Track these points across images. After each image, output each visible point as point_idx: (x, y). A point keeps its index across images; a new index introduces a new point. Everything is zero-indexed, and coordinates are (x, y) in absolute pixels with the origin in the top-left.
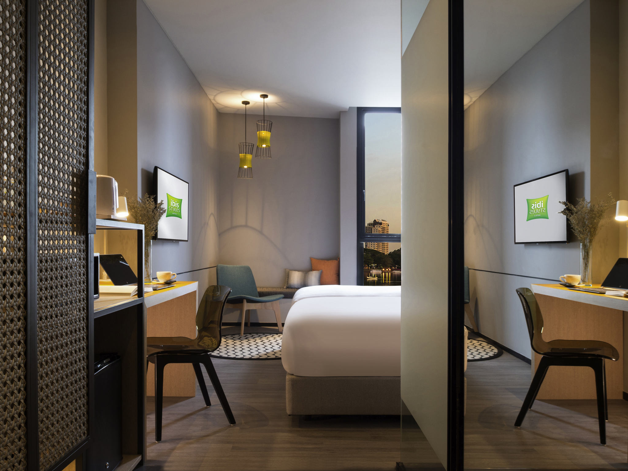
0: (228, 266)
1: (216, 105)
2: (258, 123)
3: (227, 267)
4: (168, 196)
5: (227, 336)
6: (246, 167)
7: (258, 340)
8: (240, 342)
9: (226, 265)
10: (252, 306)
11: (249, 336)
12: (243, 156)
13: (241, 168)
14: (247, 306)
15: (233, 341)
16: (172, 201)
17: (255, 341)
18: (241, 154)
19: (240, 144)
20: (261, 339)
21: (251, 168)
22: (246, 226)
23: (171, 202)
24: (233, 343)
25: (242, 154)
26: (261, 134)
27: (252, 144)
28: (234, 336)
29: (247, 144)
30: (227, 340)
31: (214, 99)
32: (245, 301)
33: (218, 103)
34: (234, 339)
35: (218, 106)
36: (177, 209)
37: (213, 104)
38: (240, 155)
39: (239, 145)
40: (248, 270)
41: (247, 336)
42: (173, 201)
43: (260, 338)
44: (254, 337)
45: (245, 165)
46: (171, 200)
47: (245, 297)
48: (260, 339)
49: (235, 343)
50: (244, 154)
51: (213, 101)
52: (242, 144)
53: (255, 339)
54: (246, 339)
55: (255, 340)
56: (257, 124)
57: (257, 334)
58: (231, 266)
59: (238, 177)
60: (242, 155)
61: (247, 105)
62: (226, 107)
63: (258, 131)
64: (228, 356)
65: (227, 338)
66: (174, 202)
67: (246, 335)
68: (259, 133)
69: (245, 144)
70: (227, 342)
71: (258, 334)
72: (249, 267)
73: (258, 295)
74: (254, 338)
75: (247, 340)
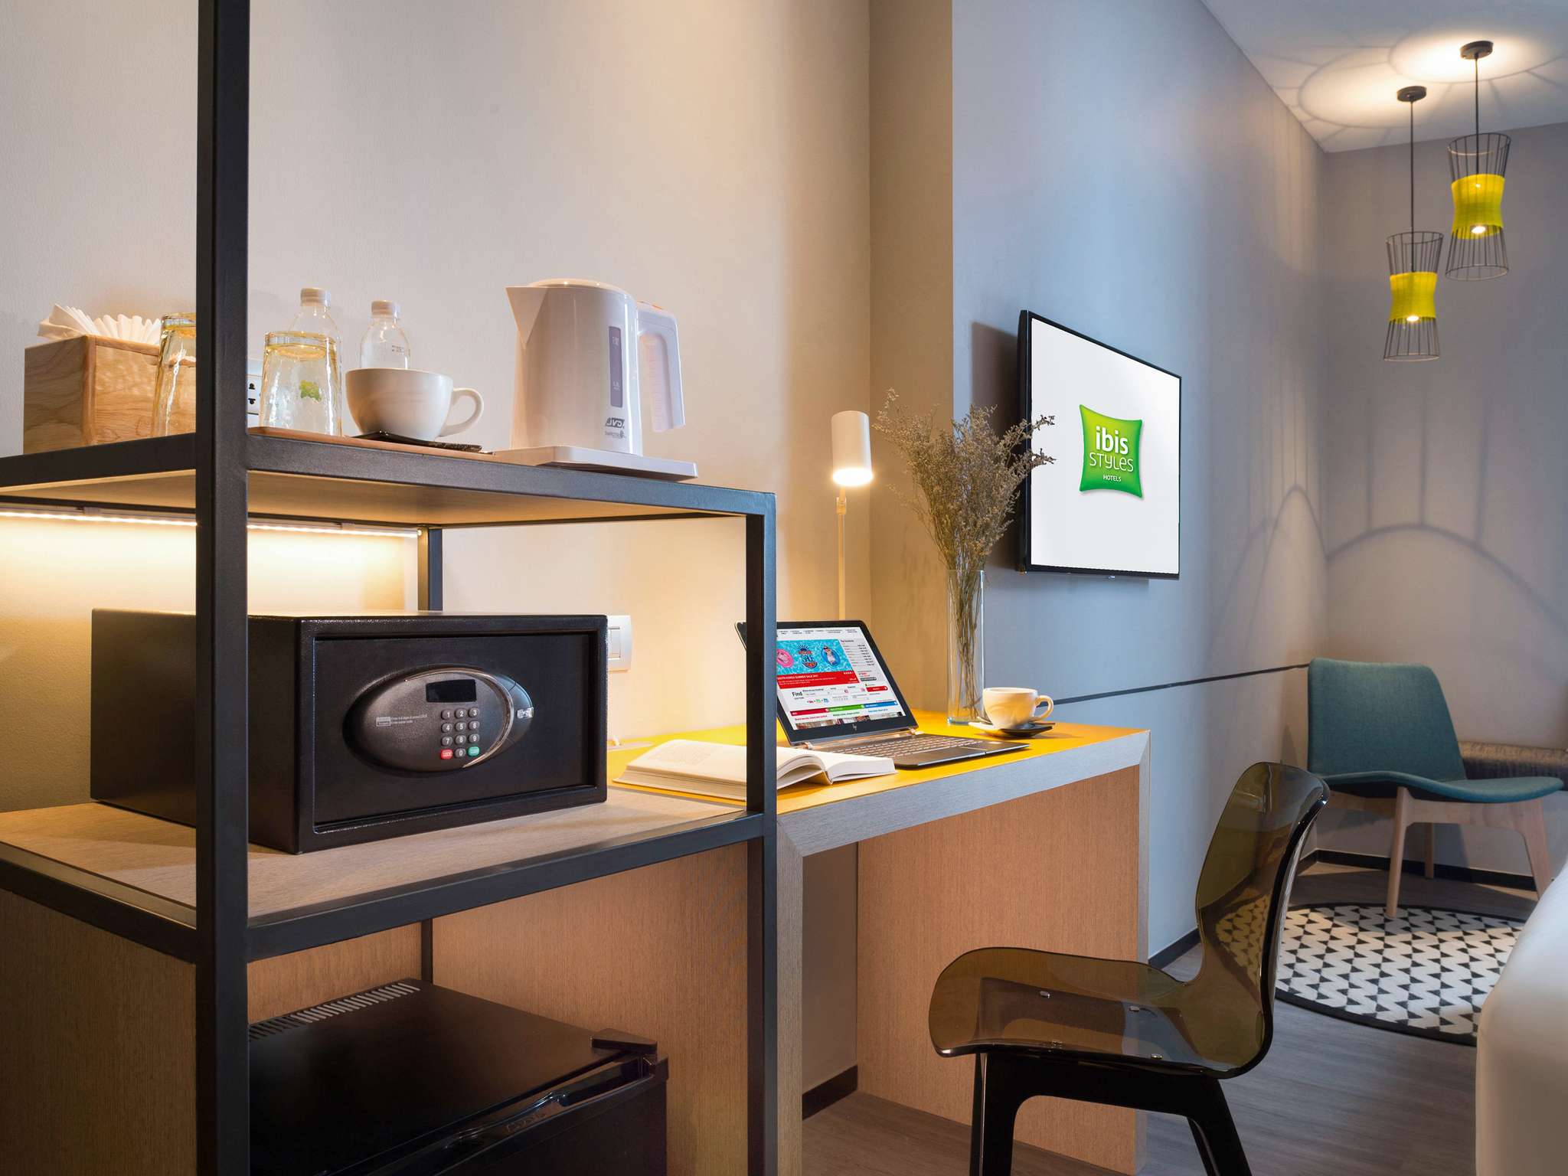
0: (1352, 664)
1: (1309, 127)
2: (1453, 152)
3: (1346, 668)
4: (1086, 413)
5: (1338, 909)
6: (1413, 319)
7: (1451, 946)
8: (1382, 939)
9: (1343, 662)
10: (1436, 813)
11: (1422, 917)
12: (1401, 283)
13: (1395, 327)
14: (1410, 811)
15: (1355, 930)
16: (1100, 432)
17: (1437, 947)
18: (1397, 273)
19: (1391, 243)
20: (1466, 937)
21: (1434, 319)
22: (1421, 526)
23: (1098, 435)
24: (1353, 941)
25: (1400, 275)
26: (1464, 191)
27: (1437, 237)
28: (1364, 912)
29: (1418, 238)
30: (1335, 925)
31: (1301, 105)
32: (1404, 793)
33: (1316, 118)
34: (1363, 923)
35: (1317, 129)
36: (1123, 461)
37: (1300, 124)
38: (1393, 278)
39: (1388, 245)
40: (1427, 684)
41: (1413, 920)
42: (1104, 430)
43: (1460, 934)
44: (1438, 924)
45: (1410, 313)
46: (1098, 428)
47: (1402, 778)
48: (1461, 939)
49: (1360, 942)
50: (1406, 274)
51: (1298, 112)
52: (1398, 239)
53: (1441, 935)
54: (1407, 929)
55: (1441, 941)
56: (1450, 154)
57: (1453, 912)
58: (1361, 664)
59: (1385, 357)
60: (1397, 280)
61: (1418, 104)
62: (1347, 126)
63: (1454, 180)
64: (1321, 996)
65: (1337, 914)
66: (1109, 436)
67: (1411, 914)
68: (1459, 186)
69: (1407, 239)
70: (1335, 932)
71: (1458, 915)
72: (1430, 670)
73: (1464, 771)
74: (1439, 930)
75: (1408, 937)
